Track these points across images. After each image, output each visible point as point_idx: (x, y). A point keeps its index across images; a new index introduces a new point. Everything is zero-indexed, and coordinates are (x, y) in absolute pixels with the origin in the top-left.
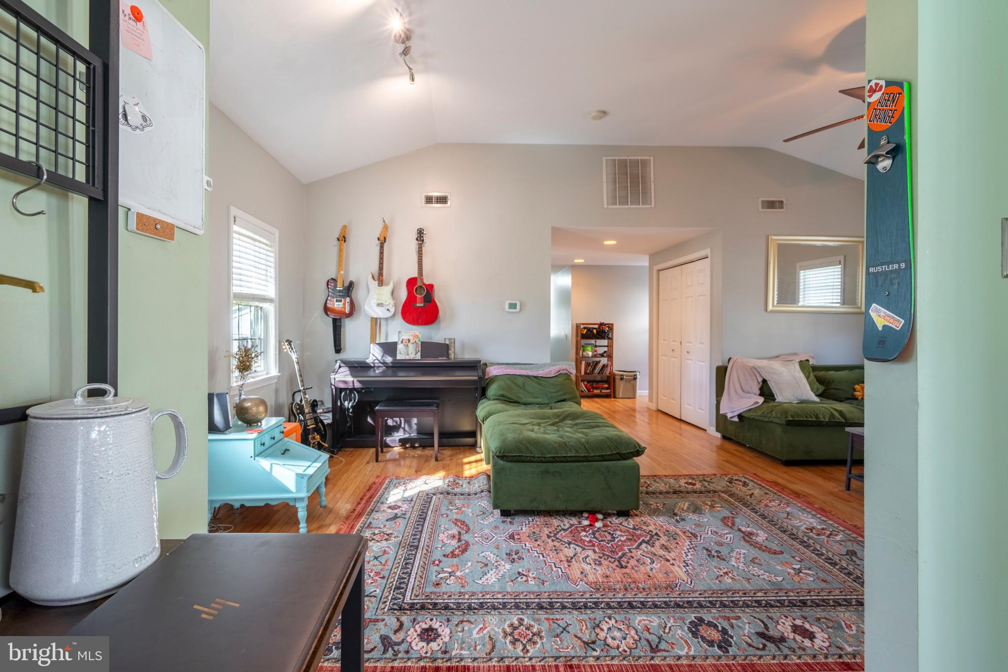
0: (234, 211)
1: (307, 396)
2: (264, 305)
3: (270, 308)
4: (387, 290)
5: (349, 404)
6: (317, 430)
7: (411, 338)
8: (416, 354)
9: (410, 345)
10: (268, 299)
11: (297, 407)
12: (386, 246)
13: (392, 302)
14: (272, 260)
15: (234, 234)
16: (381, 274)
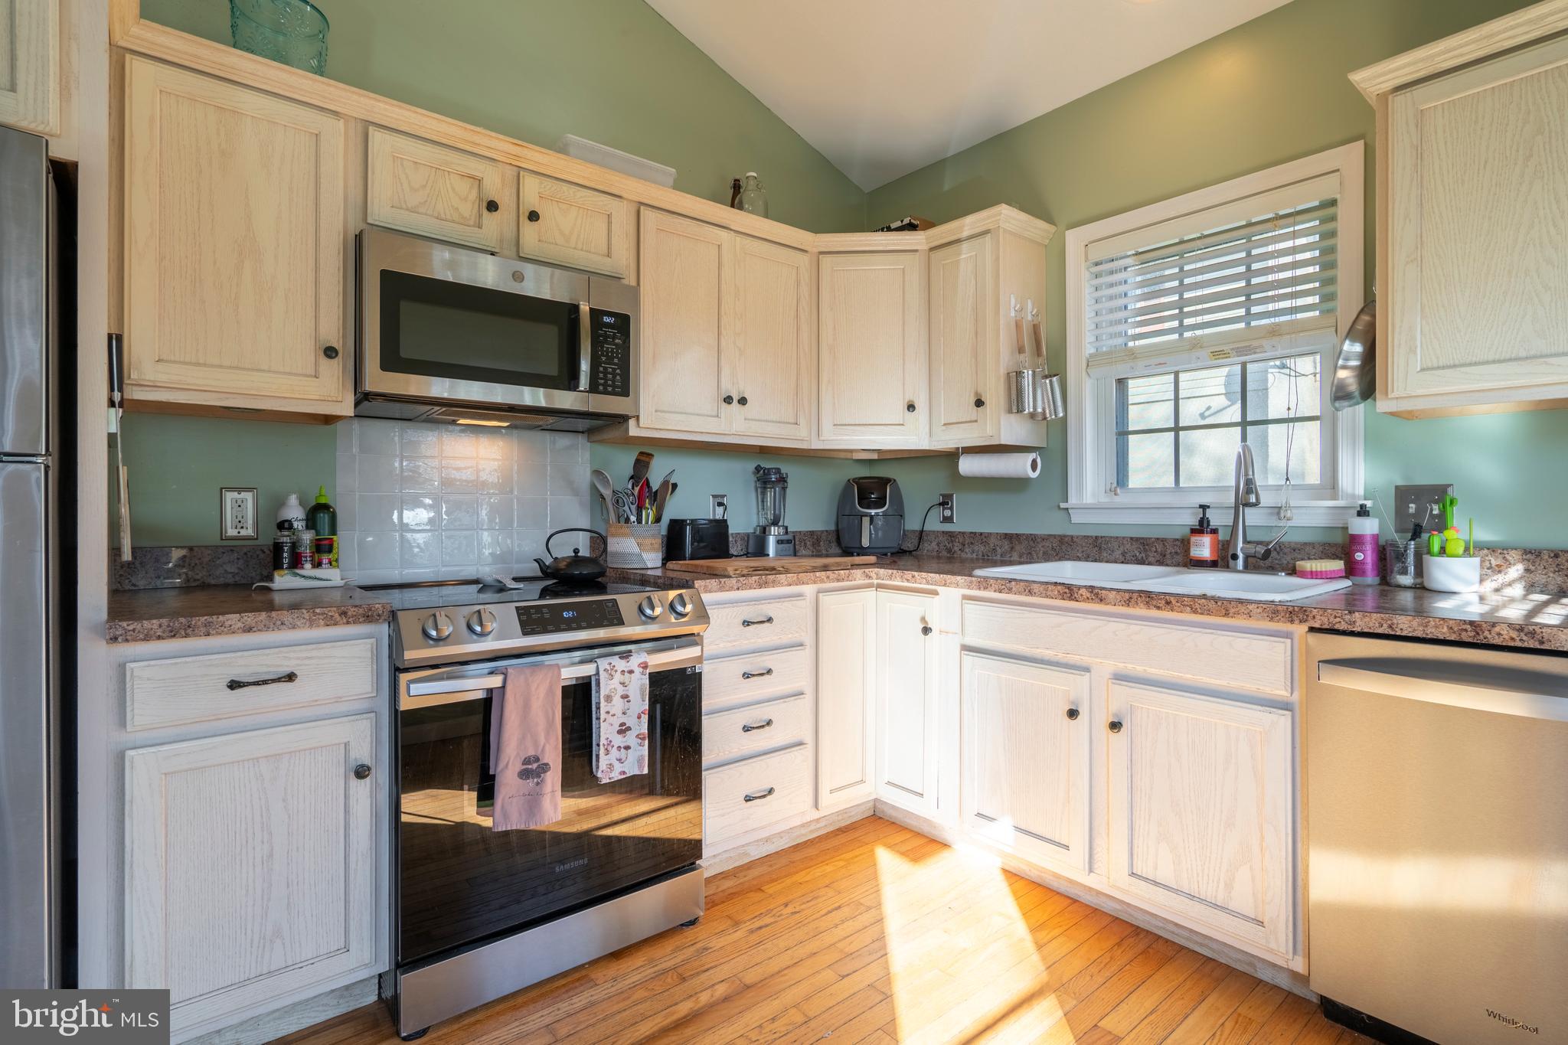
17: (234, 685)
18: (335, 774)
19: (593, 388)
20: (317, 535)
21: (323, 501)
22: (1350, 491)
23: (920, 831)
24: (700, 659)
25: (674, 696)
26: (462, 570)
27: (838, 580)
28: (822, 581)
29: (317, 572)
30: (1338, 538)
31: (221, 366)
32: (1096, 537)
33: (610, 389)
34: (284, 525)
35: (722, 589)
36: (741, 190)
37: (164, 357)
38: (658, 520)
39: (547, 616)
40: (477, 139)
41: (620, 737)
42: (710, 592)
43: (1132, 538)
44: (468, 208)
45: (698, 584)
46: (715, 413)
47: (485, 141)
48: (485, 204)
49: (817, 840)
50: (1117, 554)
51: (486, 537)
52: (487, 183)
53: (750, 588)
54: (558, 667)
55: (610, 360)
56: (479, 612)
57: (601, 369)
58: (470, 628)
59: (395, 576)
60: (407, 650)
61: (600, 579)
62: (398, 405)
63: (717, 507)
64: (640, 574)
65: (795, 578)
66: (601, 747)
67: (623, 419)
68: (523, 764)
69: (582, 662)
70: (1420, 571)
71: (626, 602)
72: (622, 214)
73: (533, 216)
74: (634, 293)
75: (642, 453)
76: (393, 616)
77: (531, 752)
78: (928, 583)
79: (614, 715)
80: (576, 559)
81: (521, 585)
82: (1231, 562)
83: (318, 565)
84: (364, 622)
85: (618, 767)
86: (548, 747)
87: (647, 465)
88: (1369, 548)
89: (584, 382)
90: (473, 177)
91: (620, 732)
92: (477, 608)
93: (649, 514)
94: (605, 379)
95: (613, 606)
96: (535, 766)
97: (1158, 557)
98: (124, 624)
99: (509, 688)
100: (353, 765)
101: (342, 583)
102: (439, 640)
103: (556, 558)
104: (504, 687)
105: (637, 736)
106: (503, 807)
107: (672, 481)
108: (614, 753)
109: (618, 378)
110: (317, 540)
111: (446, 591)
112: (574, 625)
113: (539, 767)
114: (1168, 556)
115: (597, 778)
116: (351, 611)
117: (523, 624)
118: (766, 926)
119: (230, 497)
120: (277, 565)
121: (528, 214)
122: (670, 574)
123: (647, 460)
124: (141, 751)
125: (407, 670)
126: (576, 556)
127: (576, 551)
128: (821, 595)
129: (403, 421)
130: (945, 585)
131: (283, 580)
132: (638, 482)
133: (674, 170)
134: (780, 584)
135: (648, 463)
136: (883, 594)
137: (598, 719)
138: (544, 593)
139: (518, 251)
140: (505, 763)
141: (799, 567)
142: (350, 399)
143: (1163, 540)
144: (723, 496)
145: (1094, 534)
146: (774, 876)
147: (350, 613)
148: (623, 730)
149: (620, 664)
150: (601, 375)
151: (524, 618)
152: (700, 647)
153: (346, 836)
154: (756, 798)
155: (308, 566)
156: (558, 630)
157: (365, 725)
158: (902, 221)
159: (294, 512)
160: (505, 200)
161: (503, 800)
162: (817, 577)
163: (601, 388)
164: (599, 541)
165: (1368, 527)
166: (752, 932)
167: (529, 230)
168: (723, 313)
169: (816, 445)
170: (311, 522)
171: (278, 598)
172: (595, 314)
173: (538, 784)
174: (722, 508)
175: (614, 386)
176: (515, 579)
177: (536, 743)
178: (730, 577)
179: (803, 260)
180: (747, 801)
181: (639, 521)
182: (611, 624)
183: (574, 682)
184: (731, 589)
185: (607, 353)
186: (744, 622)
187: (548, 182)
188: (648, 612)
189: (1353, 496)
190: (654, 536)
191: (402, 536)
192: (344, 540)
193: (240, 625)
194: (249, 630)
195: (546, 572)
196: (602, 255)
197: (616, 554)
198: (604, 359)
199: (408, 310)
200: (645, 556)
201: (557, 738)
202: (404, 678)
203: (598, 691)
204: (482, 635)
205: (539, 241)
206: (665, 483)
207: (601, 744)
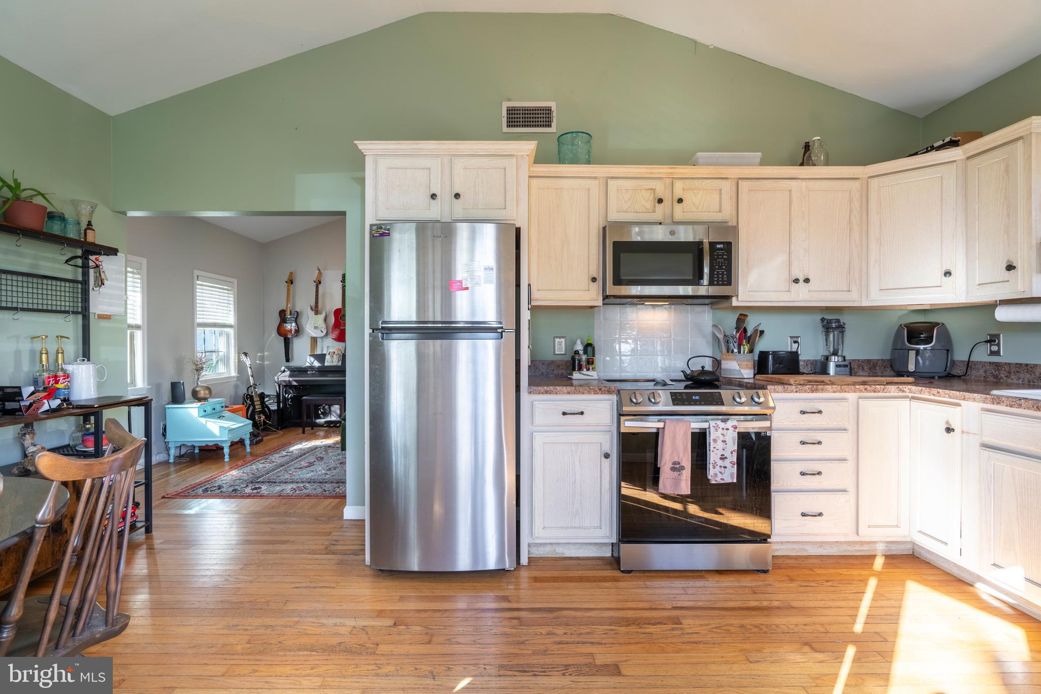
0: (196, 272)
1: (256, 390)
2: (227, 330)
3: (231, 331)
4: (321, 317)
5: (288, 396)
6: (262, 412)
7: (336, 351)
8: (338, 362)
9: (335, 356)
10: (228, 326)
11: (248, 397)
12: (320, 287)
13: (324, 326)
14: (232, 299)
15: (197, 286)
16: (317, 306)
17: (564, 414)
18: (597, 455)
19: (711, 283)
20: (588, 357)
21: (590, 342)
23: (949, 572)
24: (770, 428)
25: (753, 447)
26: (647, 375)
27: (875, 392)
28: (861, 391)
29: (588, 373)
31: (557, 290)
33: (720, 283)
34: (577, 352)
35: (785, 391)
36: (810, 148)
37: (540, 289)
38: (751, 351)
39: (685, 397)
40: (653, 171)
41: (721, 461)
42: (777, 392)
44: (649, 205)
45: (769, 387)
46: (787, 289)
47: (658, 171)
48: (657, 201)
49: (860, 557)
51: (660, 358)
52: (658, 190)
53: (805, 392)
54: (690, 422)
55: (720, 267)
56: (653, 393)
57: (716, 273)
58: (649, 399)
59: (617, 376)
60: (625, 406)
61: (715, 383)
62: (619, 299)
63: (793, 344)
64: (738, 381)
65: (839, 388)
66: (711, 464)
67: (728, 298)
68: (673, 464)
69: (702, 421)
71: (726, 394)
72: (727, 187)
73: (680, 201)
74: (735, 229)
75: (741, 315)
76: (619, 392)
77: (676, 460)
78: (950, 397)
79: (718, 450)
80: (703, 372)
81: (674, 383)
83: (588, 370)
84: (608, 393)
85: (720, 476)
86: (684, 459)
87: (744, 321)
89: (706, 281)
90: (652, 189)
91: (721, 459)
92: (654, 391)
93: (746, 348)
94: (718, 277)
95: (719, 395)
96: (678, 466)
98: (533, 387)
99: (666, 428)
100: (603, 452)
101: (597, 378)
102: (637, 404)
103: (692, 371)
104: (664, 428)
105: (730, 462)
106: (663, 481)
107: (760, 329)
108: (718, 468)
109: (725, 276)
110: (588, 359)
111: (639, 384)
112: (698, 403)
113: (680, 467)
115: (709, 480)
116: (603, 389)
117: (673, 400)
118: (811, 586)
119: (557, 340)
120: (574, 369)
121: (677, 200)
122: (757, 382)
123: (744, 318)
124: (537, 433)
125: (623, 415)
126: (703, 370)
127: (703, 367)
128: (860, 400)
129: (621, 305)
130: (964, 399)
131: (576, 375)
132: (739, 331)
133: (761, 153)
134: (827, 391)
135: (745, 320)
136: (915, 403)
137: (710, 450)
138: (686, 387)
139: (673, 219)
140: (664, 462)
141: (843, 381)
142: (601, 298)
144: (798, 337)
146: (823, 566)
147: (602, 390)
148: (723, 458)
149: (722, 425)
150: (716, 276)
151: (674, 397)
152: (769, 422)
153: (601, 481)
154: (809, 515)
155: (585, 370)
156: (690, 404)
157: (607, 437)
158: (943, 141)
159: (579, 347)
160: (667, 197)
161: (663, 479)
162: (856, 388)
163: (715, 282)
164: (717, 363)
166: (801, 586)
167: (678, 208)
168: (793, 229)
169: (865, 303)
170: (585, 352)
171: (574, 382)
172: (712, 245)
173: (679, 475)
174: (797, 344)
175: (723, 281)
176: (671, 380)
177: (679, 457)
178: (791, 385)
179: (855, 185)
180: (803, 516)
181: (739, 352)
182: (717, 404)
183: (698, 431)
184: (792, 391)
185: (719, 264)
186: (801, 411)
187: (687, 182)
188: (738, 400)
190: (748, 360)
191: (620, 358)
192: (598, 359)
193: (566, 391)
194: (569, 393)
195: (688, 377)
196: (717, 212)
197: (726, 370)
198: (717, 267)
199: (624, 256)
200: (743, 371)
201: (689, 456)
202: (622, 418)
203: (710, 437)
204: (655, 403)
205: (683, 212)
206: (756, 331)
207: (711, 462)
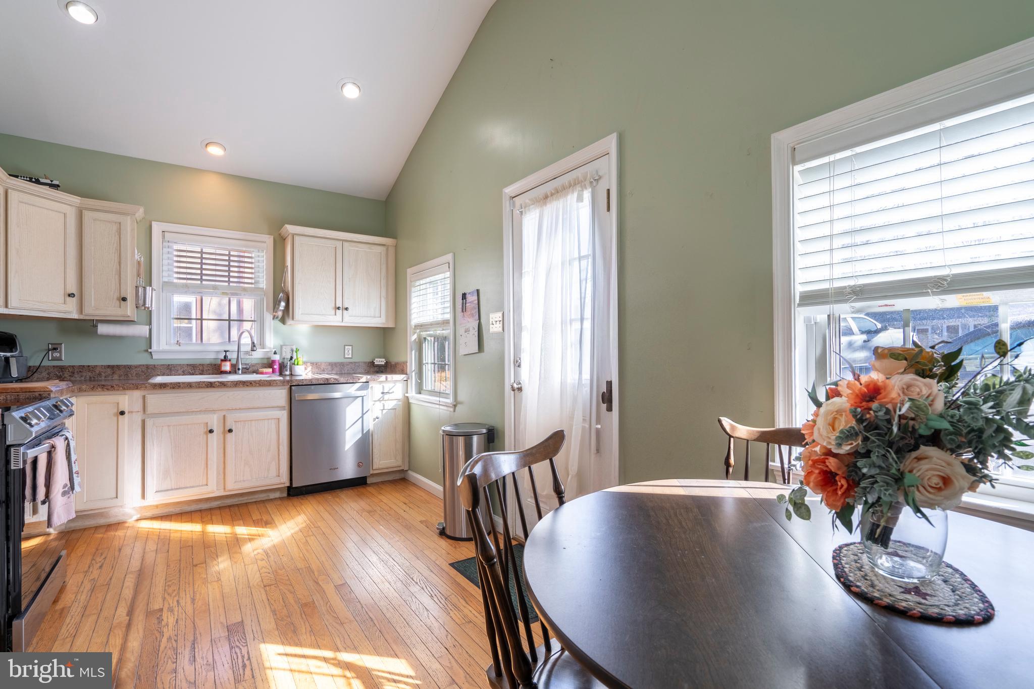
22: (269, 346)
30: (265, 361)
32: (169, 365)
43: (187, 365)
50: (180, 372)
68: (63, 488)
70: (291, 370)
77: (64, 481)
82: (237, 371)
88: (277, 364)
96: (67, 488)
97: (200, 372)
106: (57, 513)
114: (205, 371)
140: (58, 489)
143: (203, 365)
145: (167, 364)
161: (57, 509)
165: (277, 358)
173: (69, 497)
177: (65, 478)
189: (270, 348)
